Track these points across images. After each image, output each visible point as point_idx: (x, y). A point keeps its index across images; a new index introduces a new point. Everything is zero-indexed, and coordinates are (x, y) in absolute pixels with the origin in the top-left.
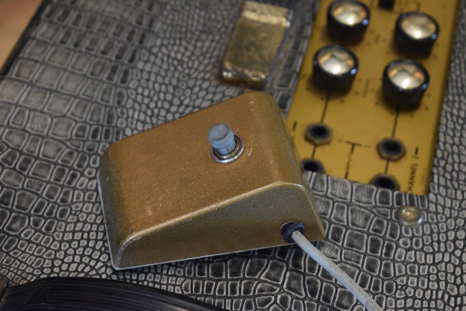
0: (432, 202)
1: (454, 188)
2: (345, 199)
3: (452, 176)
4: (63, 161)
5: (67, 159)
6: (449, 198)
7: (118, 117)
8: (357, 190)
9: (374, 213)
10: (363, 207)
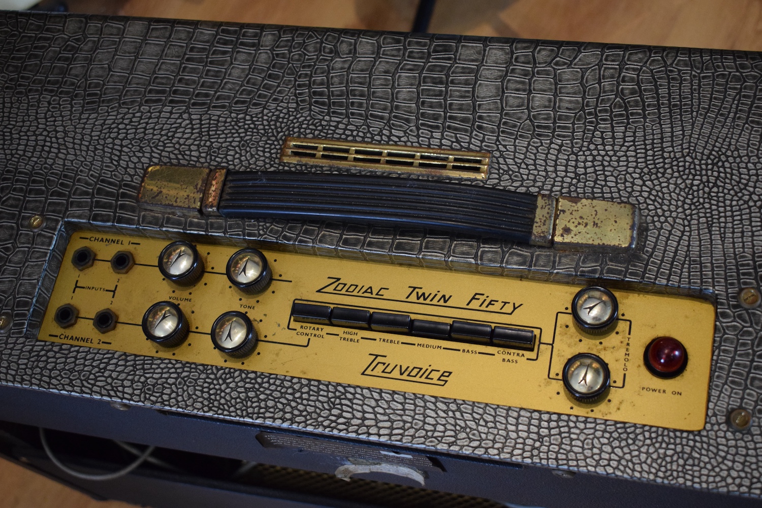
0: (17, 340)
1: (30, 357)
2: (23, 276)
3: (42, 356)
4: (66, 81)
5: (68, 83)
6: (20, 353)
7: (108, 107)
8: (30, 283)
9: (8, 297)
10: (15, 288)
